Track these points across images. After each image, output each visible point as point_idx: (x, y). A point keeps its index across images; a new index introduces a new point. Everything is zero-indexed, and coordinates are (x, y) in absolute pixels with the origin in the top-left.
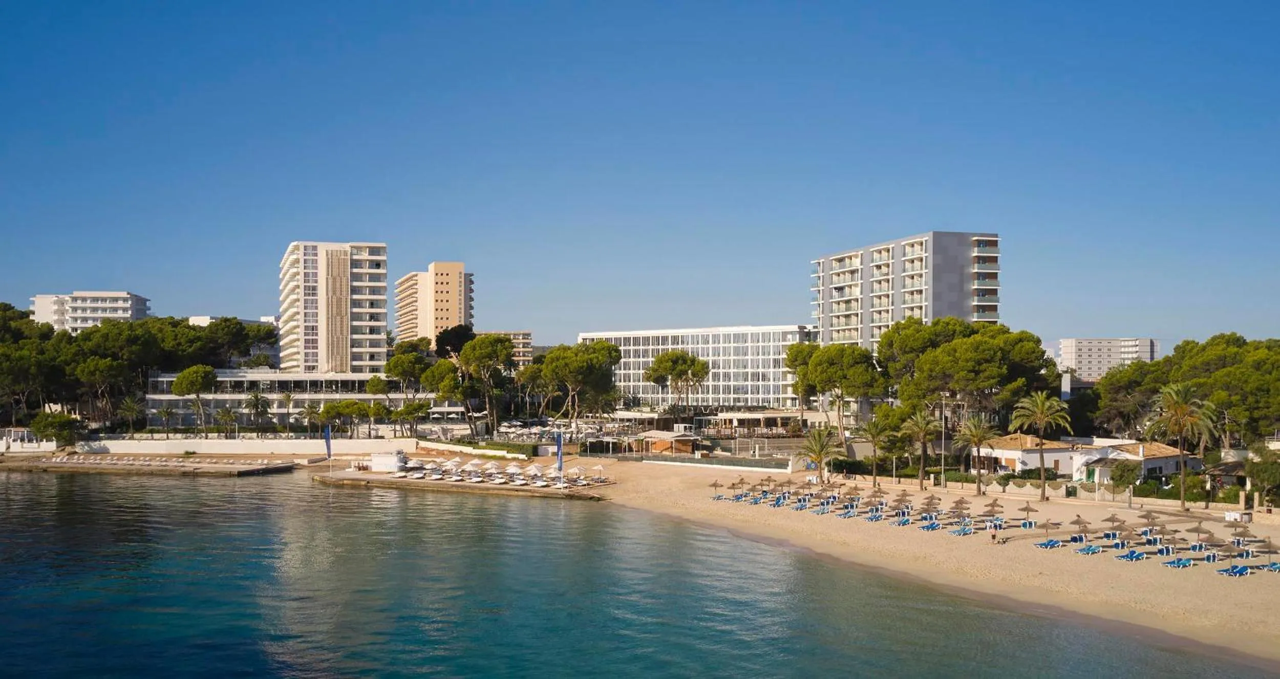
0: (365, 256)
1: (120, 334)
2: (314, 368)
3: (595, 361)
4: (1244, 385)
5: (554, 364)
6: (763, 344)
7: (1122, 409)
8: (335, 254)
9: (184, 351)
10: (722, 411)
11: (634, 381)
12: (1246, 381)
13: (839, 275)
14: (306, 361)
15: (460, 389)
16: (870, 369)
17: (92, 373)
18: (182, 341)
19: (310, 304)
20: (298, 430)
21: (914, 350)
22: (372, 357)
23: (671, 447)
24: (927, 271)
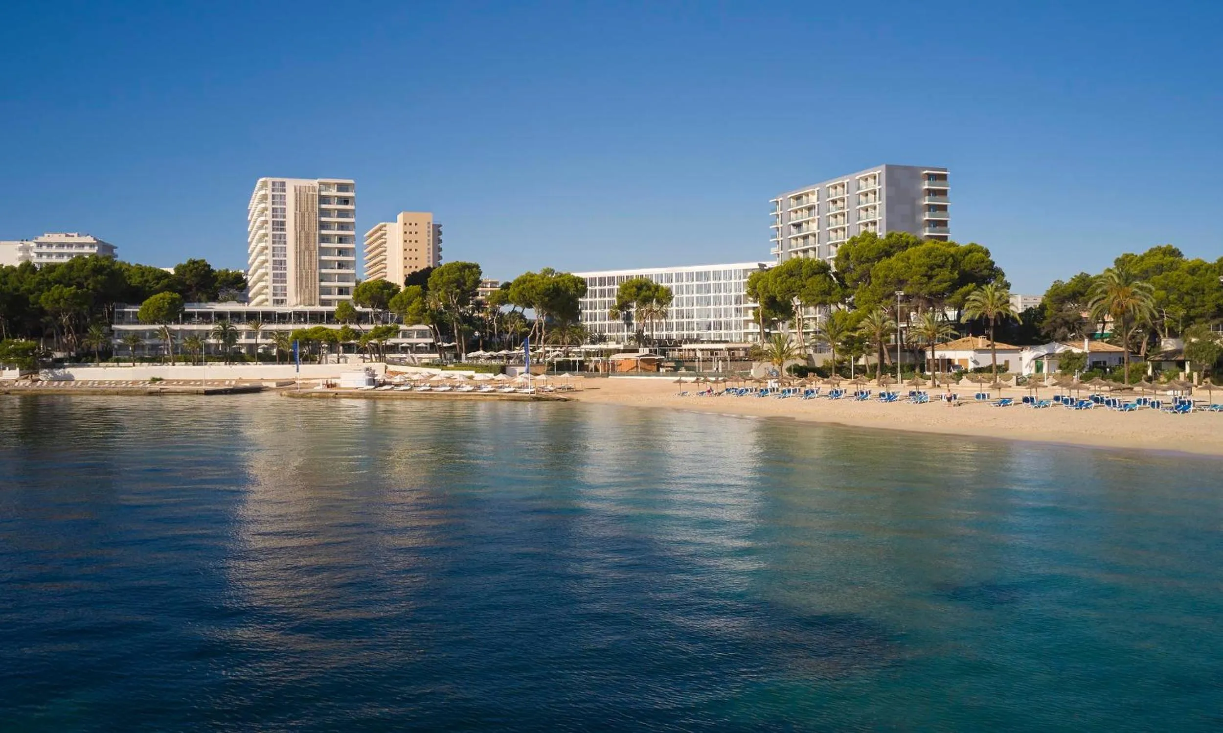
0: (333, 192)
1: (85, 265)
2: (282, 301)
3: (561, 284)
4: (1181, 286)
5: (521, 287)
6: (725, 281)
7: (1067, 318)
8: (303, 190)
9: (150, 288)
10: (686, 343)
11: (600, 320)
12: (1182, 283)
13: (797, 212)
14: (274, 295)
15: (428, 311)
16: (828, 279)
17: (57, 301)
18: (150, 278)
19: (279, 239)
20: (266, 358)
21: (869, 259)
22: (341, 291)
23: (637, 366)
24: (880, 202)
